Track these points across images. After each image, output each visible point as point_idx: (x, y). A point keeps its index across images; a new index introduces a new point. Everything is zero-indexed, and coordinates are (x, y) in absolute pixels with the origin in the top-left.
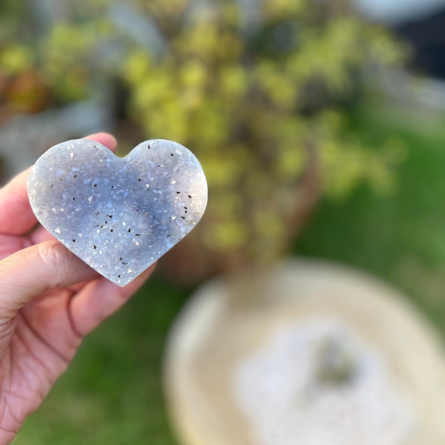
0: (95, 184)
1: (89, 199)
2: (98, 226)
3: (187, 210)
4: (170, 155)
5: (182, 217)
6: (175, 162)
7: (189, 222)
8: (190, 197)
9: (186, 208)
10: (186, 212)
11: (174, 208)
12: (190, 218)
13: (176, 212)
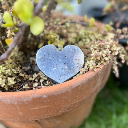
1: (52, 61)
4: (74, 49)
5: (77, 67)
6: (75, 51)
7: (79, 68)
8: (79, 60)
9: (78, 64)
12: (79, 66)
13: (75, 65)
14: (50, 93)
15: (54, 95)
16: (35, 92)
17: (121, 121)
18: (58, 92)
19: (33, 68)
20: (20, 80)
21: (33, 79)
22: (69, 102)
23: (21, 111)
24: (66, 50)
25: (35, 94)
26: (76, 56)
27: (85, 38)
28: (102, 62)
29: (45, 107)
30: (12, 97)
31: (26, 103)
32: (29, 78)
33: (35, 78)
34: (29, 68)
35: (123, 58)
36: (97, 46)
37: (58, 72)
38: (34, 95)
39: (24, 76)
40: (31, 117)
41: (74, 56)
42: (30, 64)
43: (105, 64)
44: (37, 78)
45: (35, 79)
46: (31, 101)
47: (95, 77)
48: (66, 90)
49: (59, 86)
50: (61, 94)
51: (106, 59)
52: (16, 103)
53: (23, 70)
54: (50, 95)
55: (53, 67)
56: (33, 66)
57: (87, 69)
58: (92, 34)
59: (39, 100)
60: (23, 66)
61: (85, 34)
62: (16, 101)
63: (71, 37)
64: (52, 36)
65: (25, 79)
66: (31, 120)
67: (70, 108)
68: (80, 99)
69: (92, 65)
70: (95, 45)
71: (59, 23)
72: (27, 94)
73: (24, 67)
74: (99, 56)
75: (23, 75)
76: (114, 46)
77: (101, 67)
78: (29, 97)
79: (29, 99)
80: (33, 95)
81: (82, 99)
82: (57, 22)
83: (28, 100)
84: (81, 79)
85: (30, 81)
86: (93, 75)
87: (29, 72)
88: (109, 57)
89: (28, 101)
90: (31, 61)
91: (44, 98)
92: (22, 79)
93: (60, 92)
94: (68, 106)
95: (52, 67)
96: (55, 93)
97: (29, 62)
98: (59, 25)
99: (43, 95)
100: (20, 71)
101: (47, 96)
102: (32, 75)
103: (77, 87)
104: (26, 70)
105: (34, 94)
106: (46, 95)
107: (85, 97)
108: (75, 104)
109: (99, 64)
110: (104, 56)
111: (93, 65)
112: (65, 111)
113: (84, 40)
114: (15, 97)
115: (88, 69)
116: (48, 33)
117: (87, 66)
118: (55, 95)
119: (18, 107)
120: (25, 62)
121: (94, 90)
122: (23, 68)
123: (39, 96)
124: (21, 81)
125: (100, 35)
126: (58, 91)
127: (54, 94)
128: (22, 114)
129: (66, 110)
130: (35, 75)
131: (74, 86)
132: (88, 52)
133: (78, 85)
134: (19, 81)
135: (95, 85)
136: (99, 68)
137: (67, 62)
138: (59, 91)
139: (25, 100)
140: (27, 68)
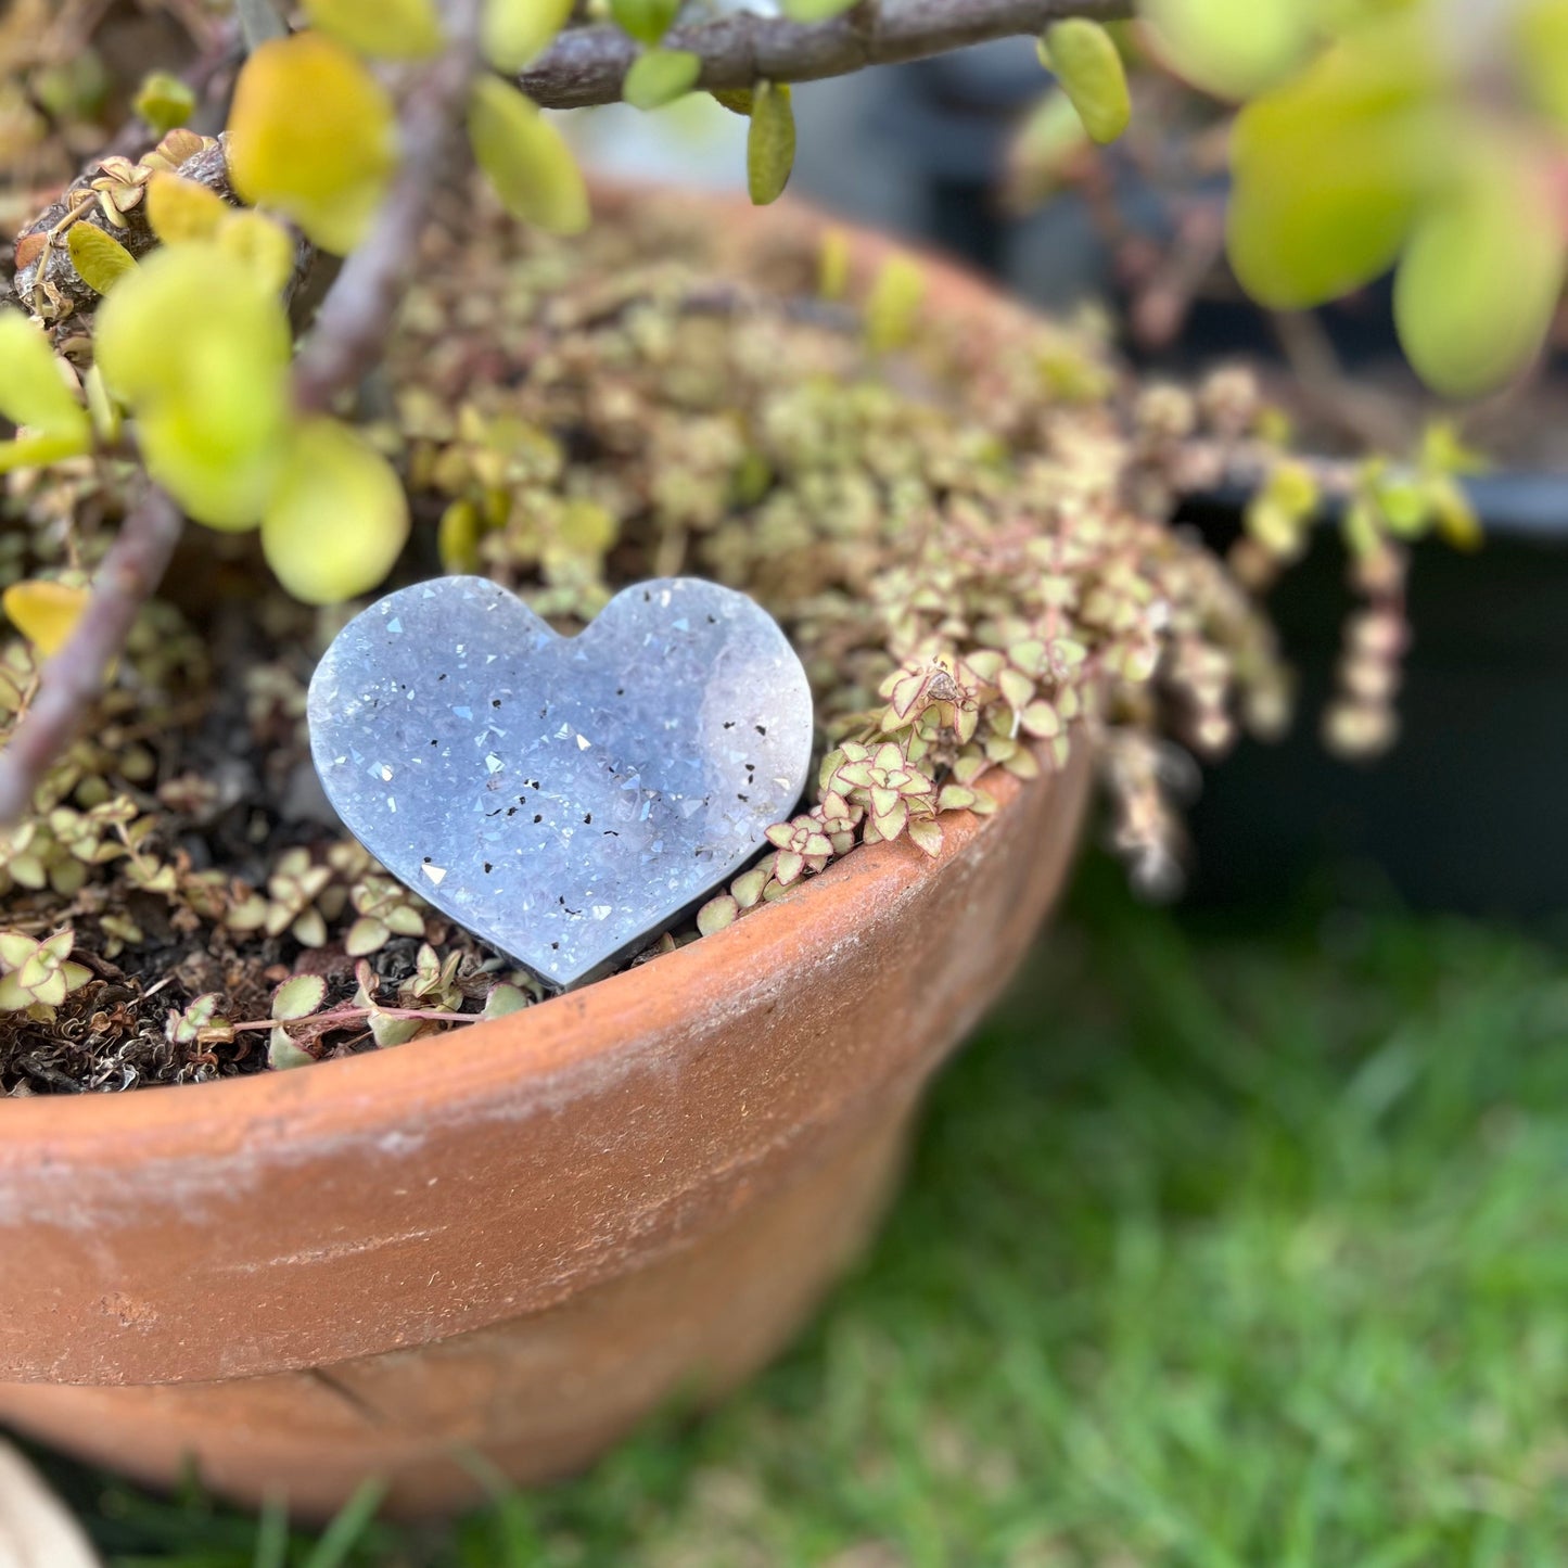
0: (495, 699)
1: (477, 739)
2: (498, 812)
3: (753, 773)
4: (706, 620)
5: (740, 797)
6: (720, 638)
7: (759, 808)
8: (762, 730)
9: (750, 767)
10: (751, 779)
11: (716, 771)
12: (761, 796)
13: (723, 782)
14: (455, 1105)
15: (495, 1126)
16: (289, 1101)
17: (1209, 1291)
18: (542, 1090)
19: (275, 785)
20: (133, 935)
21: (277, 920)
22: (655, 1171)
23: (137, 1291)
24: (621, 635)
25: (294, 1127)
26: (727, 694)
27: (829, 469)
28: (999, 751)
29: (394, 1246)
30: (47, 1160)
31: (199, 1217)
32: (226, 910)
33: (296, 904)
34: (231, 786)
35: (1209, 696)
36: (945, 580)
37: (537, 867)
38: (281, 1134)
39: (182, 891)
40: (241, 1342)
41: (710, 693)
42: (240, 741)
43: (1026, 768)
44: (314, 903)
45: (298, 917)
46: (245, 1195)
47: (932, 904)
48: (625, 1070)
49: (546, 1031)
50: (569, 1104)
51: (1042, 721)
52: (81, 1219)
53: (168, 808)
54: (455, 1123)
55: (488, 802)
56: (279, 760)
57: (848, 826)
58: (899, 429)
59: (329, 1185)
60: (167, 768)
61: (829, 430)
62: (87, 1196)
63: (680, 458)
64: (488, 466)
65: (185, 920)
66: (242, 1370)
67: (664, 1232)
68: (772, 1128)
69: (894, 796)
70: (921, 575)
71: (564, 312)
72: (208, 1127)
73: (179, 774)
74: (966, 699)
75: (165, 881)
76: (1121, 575)
77: (989, 807)
78: (228, 1162)
79: (230, 1174)
80: (266, 1133)
81: (796, 1128)
82: (543, 296)
83: (219, 1184)
84: (788, 937)
85: (241, 938)
86: (908, 894)
87: (227, 836)
88: (1069, 703)
89: (211, 1200)
90: (259, 709)
91: (385, 1157)
92: (158, 917)
93: (558, 1087)
94: (643, 1213)
95: (479, 807)
96: (500, 1104)
97: (239, 720)
98: (556, 334)
99: (380, 1134)
100: (132, 838)
101: (416, 1142)
102: (259, 871)
103: (737, 1022)
104: (205, 813)
105: (280, 1123)
106: (409, 1133)
107: (827, 1106)
108: (715, 1191)
109: (966, 769)
110: (1016, 689)
111: (903, 798)
112: (615, 1260)
113: (814, 486)
114: (76, 1162)
115: (858, 832)
116: (442, 431)
117: (849, 800)
118: (508, 1123)
119: (105, 1258)
120: (189, 711)
121: (923, 1021)
122: (172, 791)
123: (328, 1144)
124: (147, 935)
125: (974, 442)
126: (535, 1080)
127: (499, 1114)
128: (142, 1314)
129: (624, 1252)
130: (298, 878)
131: (707, 1017)
132: (850, 637)
133: (754, 1002)
134: (118, 938)
135: (926, 975)
136: (968, 818)
137: (637, 752)
138: (551, 1080)
139: (182, 1187)
140: (208, 790)
